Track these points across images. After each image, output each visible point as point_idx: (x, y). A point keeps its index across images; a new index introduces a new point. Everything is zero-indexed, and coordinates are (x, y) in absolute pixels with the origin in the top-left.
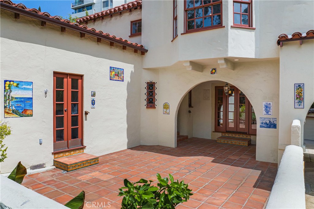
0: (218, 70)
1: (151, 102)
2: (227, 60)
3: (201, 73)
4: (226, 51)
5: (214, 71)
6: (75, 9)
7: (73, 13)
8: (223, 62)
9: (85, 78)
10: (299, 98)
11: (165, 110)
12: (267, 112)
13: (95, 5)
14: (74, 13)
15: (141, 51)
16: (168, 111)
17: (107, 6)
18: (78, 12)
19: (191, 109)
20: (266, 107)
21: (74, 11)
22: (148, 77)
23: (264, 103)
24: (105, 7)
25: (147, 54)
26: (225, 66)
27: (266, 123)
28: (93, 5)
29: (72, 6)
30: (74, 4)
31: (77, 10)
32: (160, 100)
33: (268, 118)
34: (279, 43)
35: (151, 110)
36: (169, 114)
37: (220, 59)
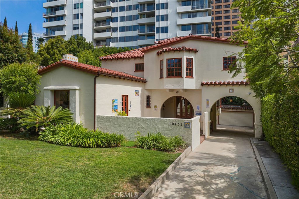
0: (179, 92)
1: (148, 105)
2: (183, 89)
3: (172, 93)
4: (183, 86)
5: (177, 92)
6: (47, 18)
7: (44, 21)
8: (182, 90)
9: (129, 96)
10: (208, 104)
11: (155, 108)
12: (198, 109)
13: (66, 16)
14: (46, 21)
15: (144, 82)
16: (156, 109)
17: (78, 18)
18: (50, 22)
19: (164, 108)
20: (198, 107)
21: (45, 20)
22: (147, 94)
23: (197, 106)
24: (76, 19)
25: (147, 83)
26: (182, 92)
27: (198, 113)
28: (64, 16)
29: (44, 16)
30: (46, 14)
31: (49, 19)
32: (153, 104)
33: (198, 111)
34: (201, 85)
35: (148, 109)
36: (157, 110)
37: (181, 89)
